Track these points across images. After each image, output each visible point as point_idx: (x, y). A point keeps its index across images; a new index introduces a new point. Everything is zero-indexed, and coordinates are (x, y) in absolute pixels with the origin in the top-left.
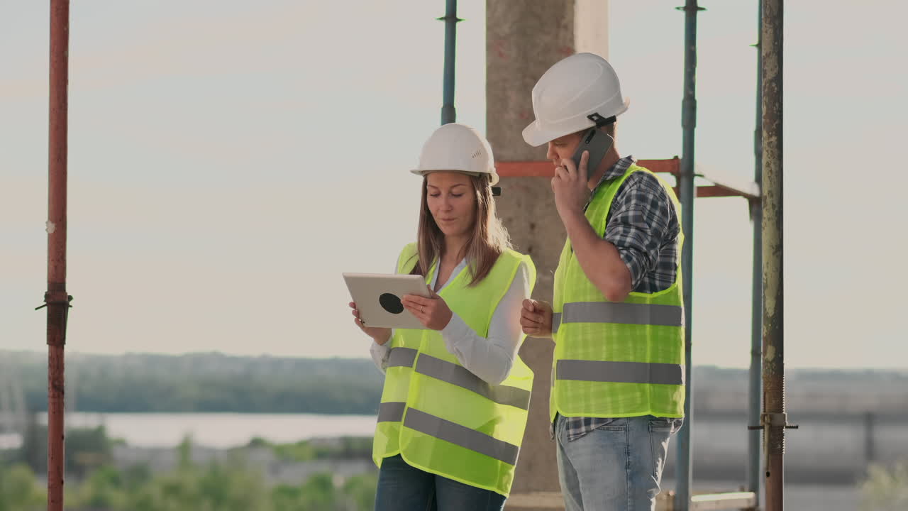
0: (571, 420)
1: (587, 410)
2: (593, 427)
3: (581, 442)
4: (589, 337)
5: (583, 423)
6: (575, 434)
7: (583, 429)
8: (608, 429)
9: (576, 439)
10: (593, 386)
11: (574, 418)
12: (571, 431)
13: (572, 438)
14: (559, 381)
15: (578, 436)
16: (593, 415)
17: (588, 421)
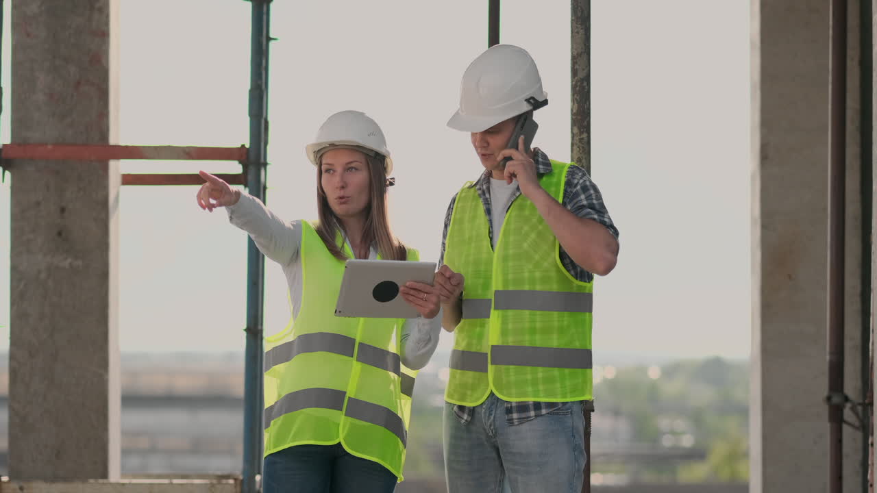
0: (514, 405)
1: (536, 394)
2: (544, 411)
3: (525, 426)
4: (538, 325)
5: (531, 407)
6: (518, 419)
7: (532, 413)
8: (558, 414)
9: (520, 423)
10: (541, 372)
11: (516, 402)
12: (515, 416)
13: (516, 422)
14: (494, 366)
15: (522, 421)
16: (543, 399)
17: (537, 406)
